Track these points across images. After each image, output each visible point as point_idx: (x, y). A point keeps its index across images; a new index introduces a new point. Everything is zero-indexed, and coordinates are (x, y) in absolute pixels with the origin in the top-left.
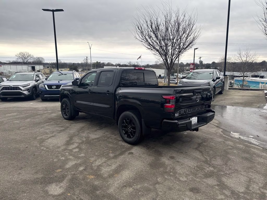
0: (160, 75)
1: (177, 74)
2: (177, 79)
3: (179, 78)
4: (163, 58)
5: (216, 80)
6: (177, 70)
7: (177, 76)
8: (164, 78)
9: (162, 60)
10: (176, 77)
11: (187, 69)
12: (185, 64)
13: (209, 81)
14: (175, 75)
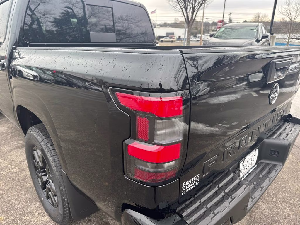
0: (180, 37)
1: (200, 35)
2: (200, 42)
3: (202, 41)
4: (181, 6)
5: (261, 40)
6: (201, 30)
7: (201, 38)
8: (183, 41)
9: (180, 8)
10: (199, 39)
11: (212, 29)
12: (211, 22)
13: (250, 42)
14: (198, 37)
